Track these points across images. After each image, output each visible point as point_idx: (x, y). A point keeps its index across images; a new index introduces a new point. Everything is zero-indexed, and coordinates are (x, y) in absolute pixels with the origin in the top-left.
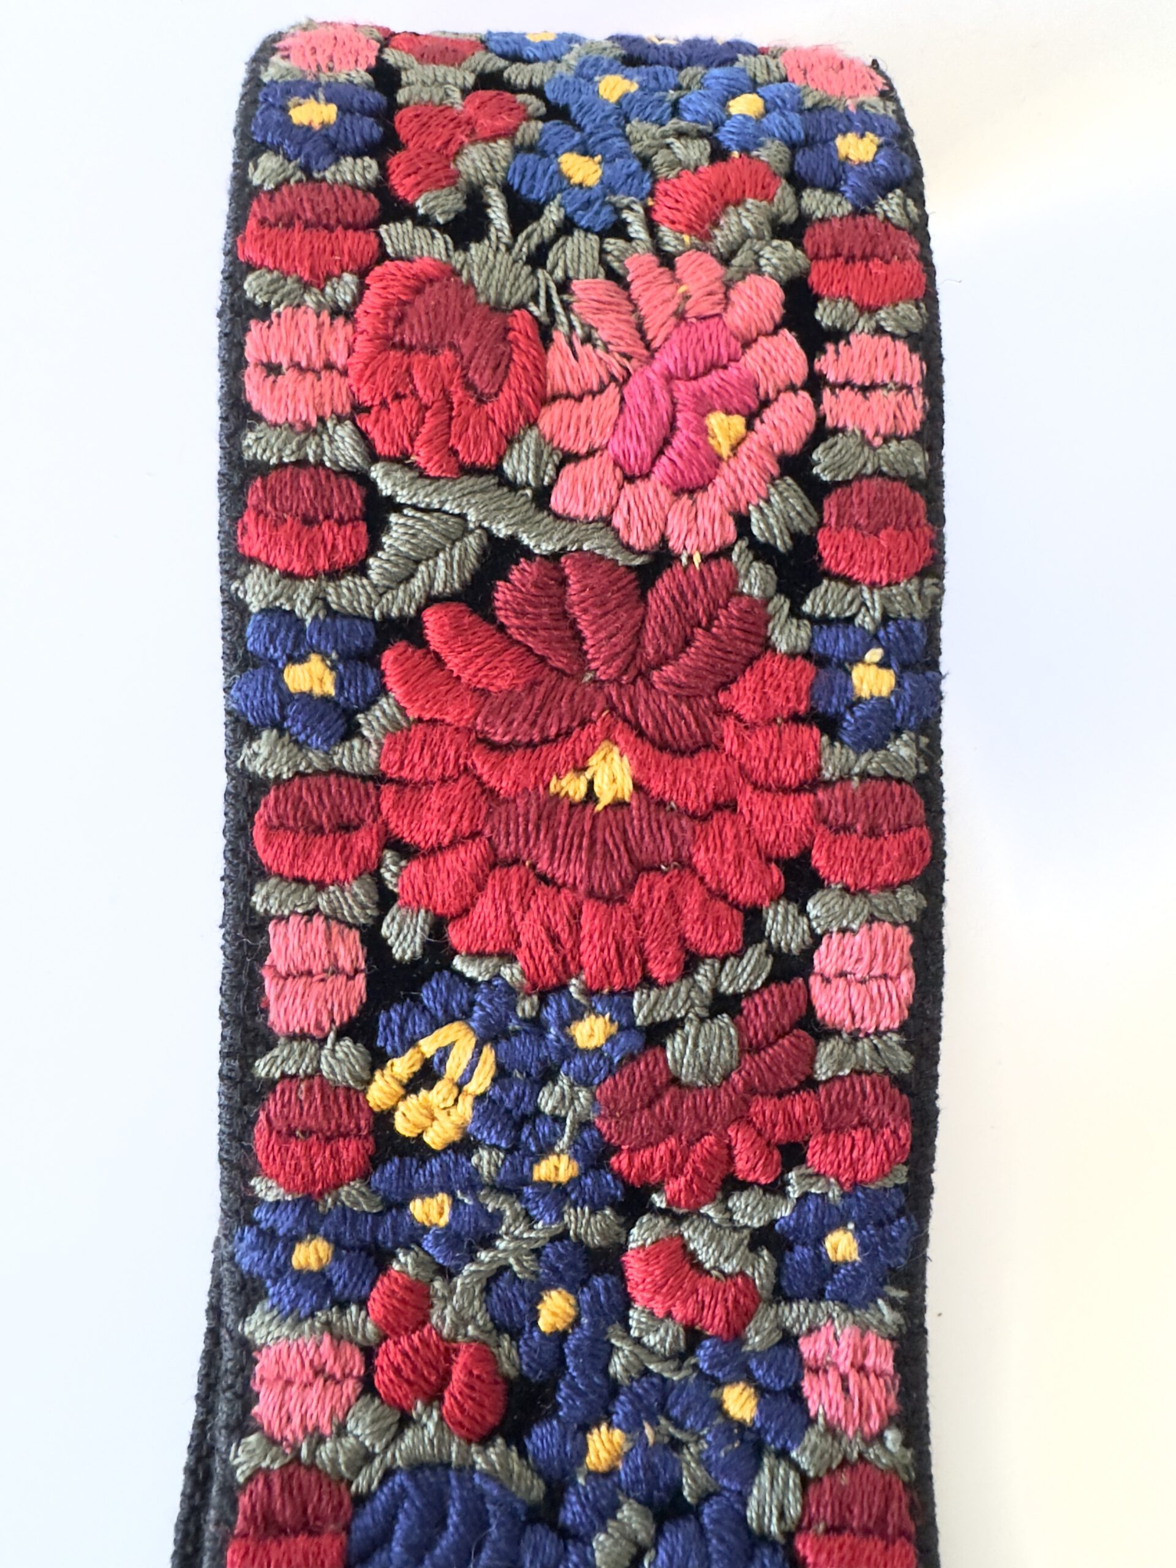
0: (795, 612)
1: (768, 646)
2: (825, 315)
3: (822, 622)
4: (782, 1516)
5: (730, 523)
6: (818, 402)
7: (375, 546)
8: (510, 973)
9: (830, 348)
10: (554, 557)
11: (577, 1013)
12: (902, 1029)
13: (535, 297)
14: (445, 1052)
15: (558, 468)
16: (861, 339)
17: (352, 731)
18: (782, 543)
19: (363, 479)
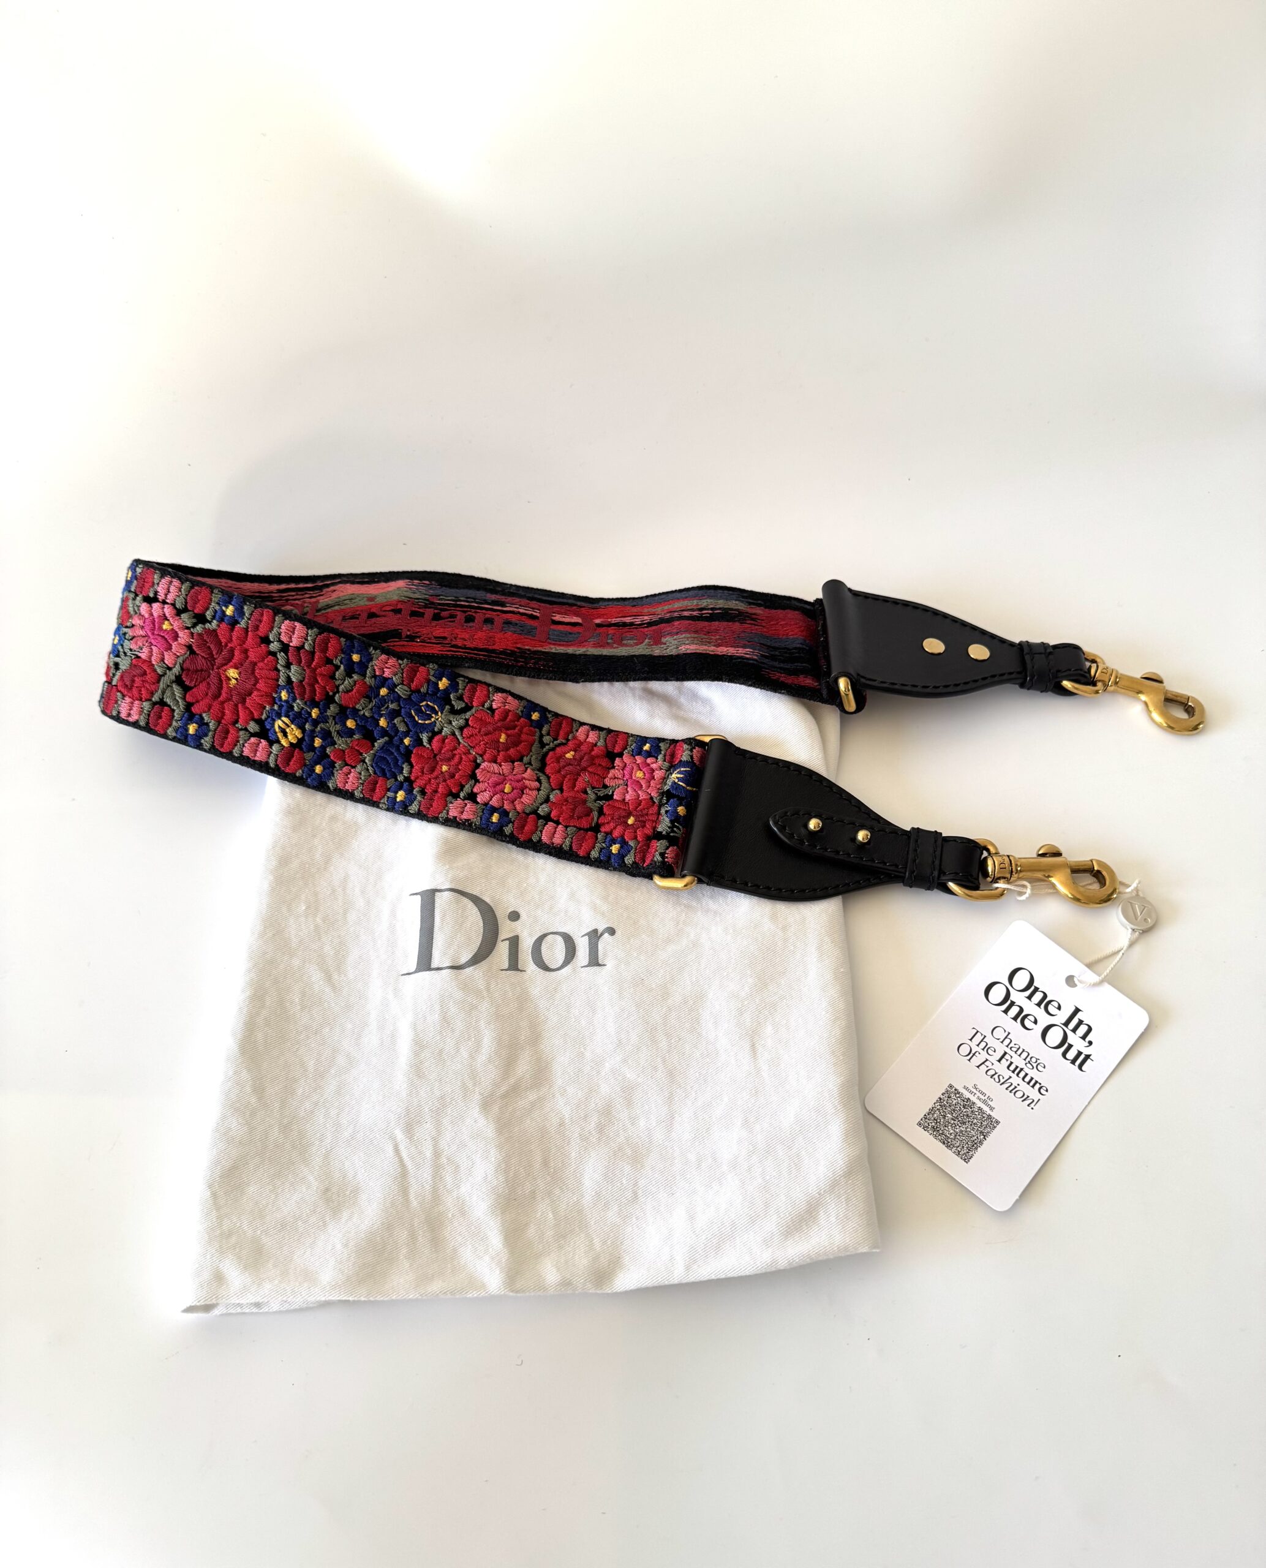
0: (210, 622)
1: (215, 631)
2: (151, 595)
3: (214, 617)
4: (407, 691)
5: (186, 631)
6: (167, 603)
7: (169, 706)
8: (268, 708)
9: (158, 596)
10: (182, 669)
11: (280, 698)
12: (308, 629)
13: (131, 657)
14: (279, 727)
15: (164, 663)
16: (159, 589)
17: (207, 724)
18: (194, 621)
19: (154, 704)
